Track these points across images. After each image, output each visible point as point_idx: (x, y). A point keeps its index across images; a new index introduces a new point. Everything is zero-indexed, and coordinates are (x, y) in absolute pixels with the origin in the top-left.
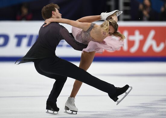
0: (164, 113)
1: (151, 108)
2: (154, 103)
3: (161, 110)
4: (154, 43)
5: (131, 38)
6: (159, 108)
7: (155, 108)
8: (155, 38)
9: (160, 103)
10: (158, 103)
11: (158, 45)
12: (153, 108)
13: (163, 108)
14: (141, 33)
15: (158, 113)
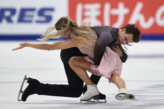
0: (154, 102)
1: (140, 96)
2: (143, 90)
3: (151, 99)
4: (141, 18)
5: (114, 12)
6: (149, 96)
7: (144, 96)
8: (142, 12)
9: (150, 90)
10: (147, 90)
11: (146, 20)
12: (142, 96)
13: (153, 96)
14: (126, 6)
15: (147, 101)
